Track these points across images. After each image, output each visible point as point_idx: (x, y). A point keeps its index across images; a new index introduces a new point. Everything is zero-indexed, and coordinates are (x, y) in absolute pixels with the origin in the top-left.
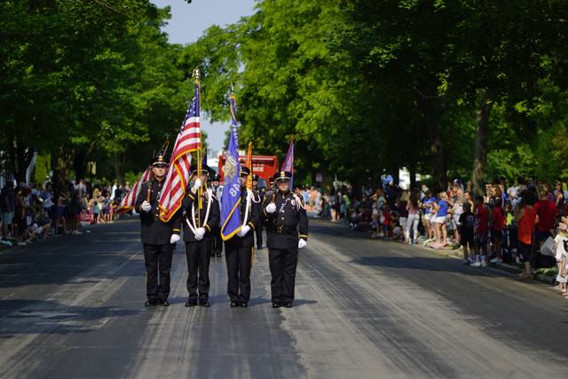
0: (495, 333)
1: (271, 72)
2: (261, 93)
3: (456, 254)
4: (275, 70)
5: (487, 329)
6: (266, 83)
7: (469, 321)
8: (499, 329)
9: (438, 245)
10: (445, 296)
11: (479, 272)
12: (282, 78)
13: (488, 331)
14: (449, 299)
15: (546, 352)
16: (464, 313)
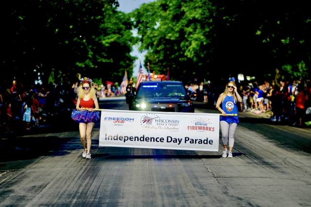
0: (281, 146)
1: (172, 26)
2: (167, 38)
3: (267, 116)
4: (174, 26)
5: (278, 144)
6: (169, 33)
7: (270, 142)
8: (283, 144)
9: (258, 112)
10: (259, 133)
11: (276, 123)
12: (177, 29)
13: (278, 145)
14: (262, 134)
15: (302, 152)
16: (268, 139)
